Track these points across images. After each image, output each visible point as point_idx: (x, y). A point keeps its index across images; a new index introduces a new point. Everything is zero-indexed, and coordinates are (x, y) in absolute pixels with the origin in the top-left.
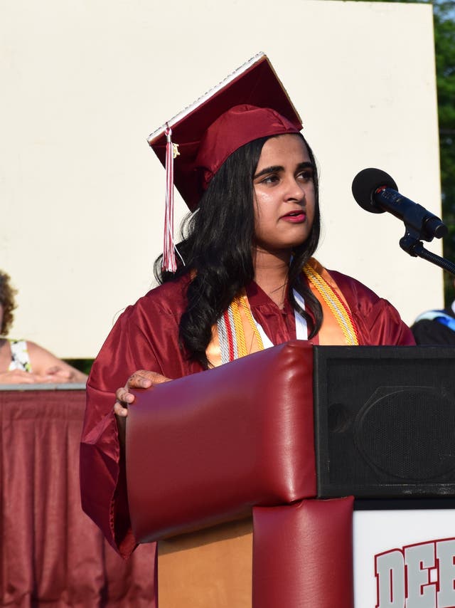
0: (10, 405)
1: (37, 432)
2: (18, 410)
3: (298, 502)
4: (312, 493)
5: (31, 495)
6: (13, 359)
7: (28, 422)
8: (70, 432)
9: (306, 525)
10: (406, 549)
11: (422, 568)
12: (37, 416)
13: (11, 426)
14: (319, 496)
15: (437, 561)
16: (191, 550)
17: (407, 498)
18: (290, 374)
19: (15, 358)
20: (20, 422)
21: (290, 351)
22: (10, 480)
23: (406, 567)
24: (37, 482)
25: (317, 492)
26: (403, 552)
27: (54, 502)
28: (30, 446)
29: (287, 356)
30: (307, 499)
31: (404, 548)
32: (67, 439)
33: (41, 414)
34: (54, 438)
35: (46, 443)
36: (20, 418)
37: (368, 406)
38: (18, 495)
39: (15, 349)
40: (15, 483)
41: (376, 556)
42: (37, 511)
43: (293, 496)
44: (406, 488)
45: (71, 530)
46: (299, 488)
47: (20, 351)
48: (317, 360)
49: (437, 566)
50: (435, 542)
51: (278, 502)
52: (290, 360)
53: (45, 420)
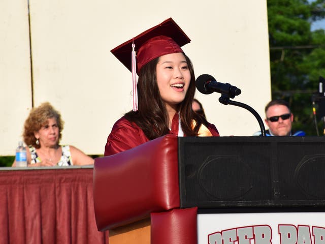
0: (60, 176)
1: (72, 189)
2: (63, 178)
3: (171, 210)
4: (178, 206)
5: (70, 219)
6: (63, 155)
7: (68, 184)
8: (88, 189)
9: (175, 220)
10: (223, 232)
11: (230, 241)
12: (72, 181)
13: (60, 186)
14: (181, 207)
15: (238, 238)
16: (124, 234)
17: (223, 208)
18: (167, 150)
19: (64, 154)
20: (64, 184)
21: (167, 139)
22: (60, 212)
23: (223, 240)
24: (73, 213)
25: (180, 205)
26: (221, 233)
27: (81, 223)
28: (69, 195)
29: (165, 141)
30: (175, 208)
31: (222, 231)
32: (87, 192)
33: (74, 180)
34: (80, 191)
35: (77, 194)
36: (64, 182)
37: (204, 165)
38: (64, 219)
39: (64, 149)
40: (62, 214)
41: (208, 235)
42: (73, 227)
43: (169, 207)
44: (222, 203)
45: (89, 236)
46: (172, 203)
47: (66, 151)
48: (179, 144)
49: (238, 240)
50: (237, 228)
51: (162, 210)
52: (167, 143)
53: (76, 183)
